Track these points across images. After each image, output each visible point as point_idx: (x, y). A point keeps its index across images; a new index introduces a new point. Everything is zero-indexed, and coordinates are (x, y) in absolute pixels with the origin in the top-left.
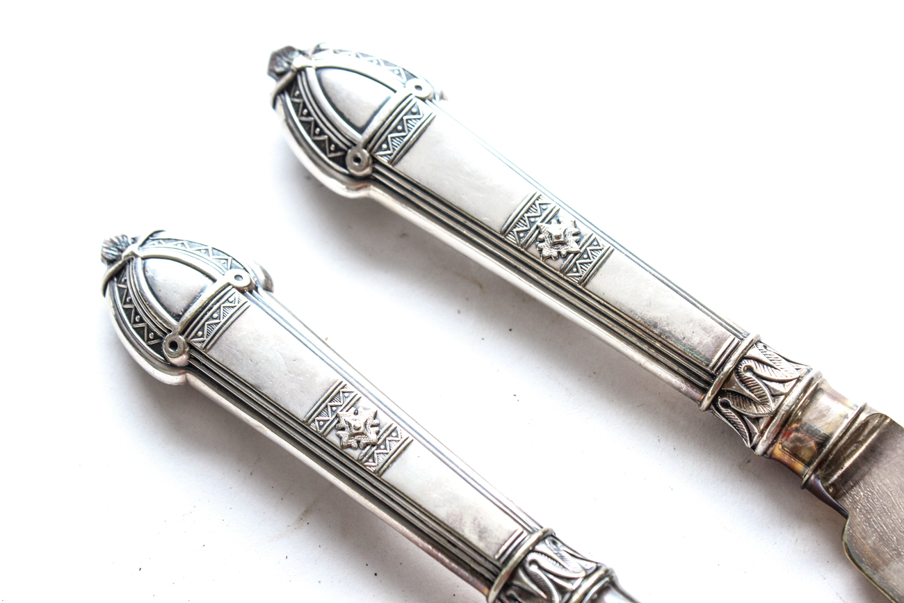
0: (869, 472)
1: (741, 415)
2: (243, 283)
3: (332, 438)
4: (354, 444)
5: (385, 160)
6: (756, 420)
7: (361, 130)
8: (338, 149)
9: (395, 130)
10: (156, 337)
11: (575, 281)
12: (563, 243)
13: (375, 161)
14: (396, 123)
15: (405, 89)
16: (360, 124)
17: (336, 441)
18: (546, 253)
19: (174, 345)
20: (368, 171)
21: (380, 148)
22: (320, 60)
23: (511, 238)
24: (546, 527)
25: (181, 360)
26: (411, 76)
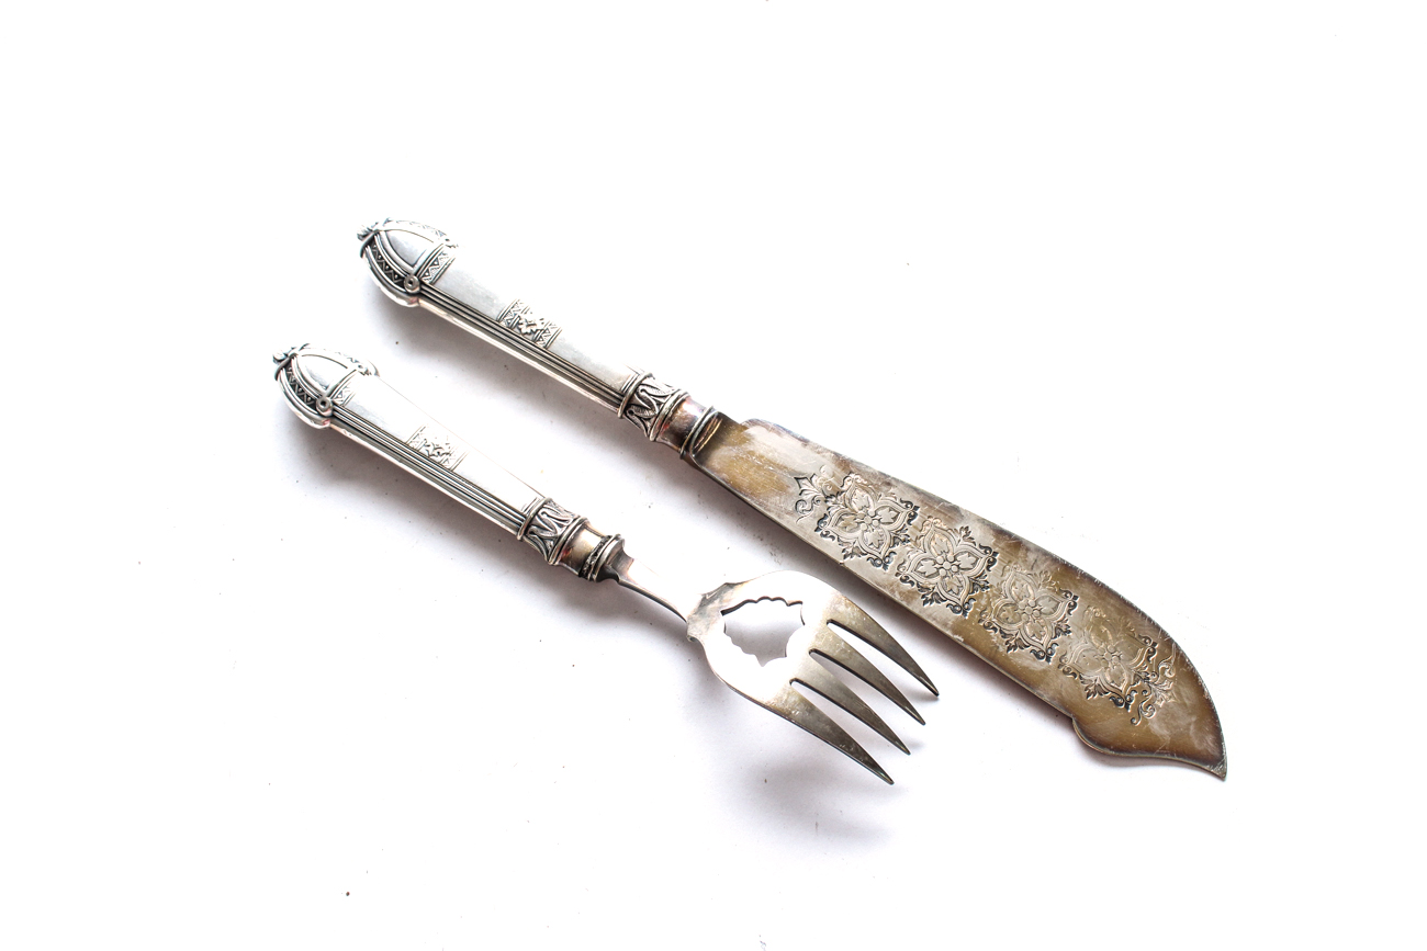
0: (718, 448)
1: (640, 418)
2: (363, 370)
3: (423, 451)
4: (436, 453)
5: (427, 282)
6: (649, 419)
7: (413, 266)
8: (399, 277)
9: (433, 264)
10: (312, 399)
11: (541, 346)
12: (534, 325)
13: (422, 283)
14: (432, 260)
15: (438, 241)
16: (412, 263)
17: (426, 454)
18: (524, 331)
19: (324, 403)
20: (418, 289)
21: (424, 276)
22: (388, 226)
23: (503, 324)
24: (547, 496)
25: (328, 413)
26: (442, 234)
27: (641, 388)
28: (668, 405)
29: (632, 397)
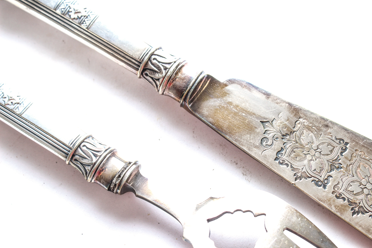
27: (153, 57)
28: (171, 70)
29: (147, 63)
